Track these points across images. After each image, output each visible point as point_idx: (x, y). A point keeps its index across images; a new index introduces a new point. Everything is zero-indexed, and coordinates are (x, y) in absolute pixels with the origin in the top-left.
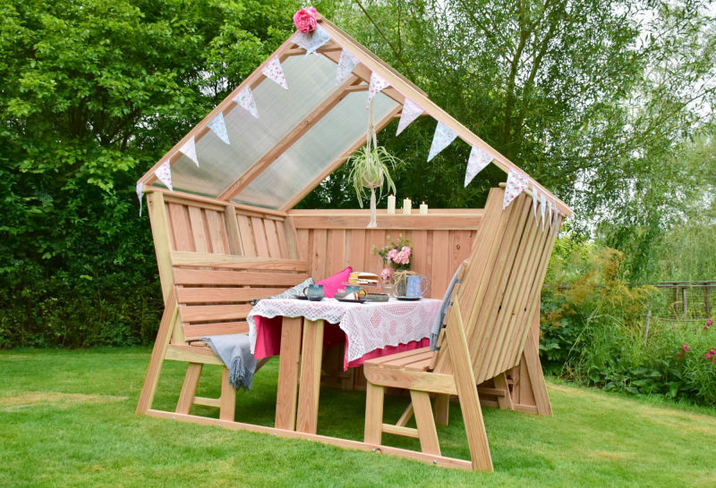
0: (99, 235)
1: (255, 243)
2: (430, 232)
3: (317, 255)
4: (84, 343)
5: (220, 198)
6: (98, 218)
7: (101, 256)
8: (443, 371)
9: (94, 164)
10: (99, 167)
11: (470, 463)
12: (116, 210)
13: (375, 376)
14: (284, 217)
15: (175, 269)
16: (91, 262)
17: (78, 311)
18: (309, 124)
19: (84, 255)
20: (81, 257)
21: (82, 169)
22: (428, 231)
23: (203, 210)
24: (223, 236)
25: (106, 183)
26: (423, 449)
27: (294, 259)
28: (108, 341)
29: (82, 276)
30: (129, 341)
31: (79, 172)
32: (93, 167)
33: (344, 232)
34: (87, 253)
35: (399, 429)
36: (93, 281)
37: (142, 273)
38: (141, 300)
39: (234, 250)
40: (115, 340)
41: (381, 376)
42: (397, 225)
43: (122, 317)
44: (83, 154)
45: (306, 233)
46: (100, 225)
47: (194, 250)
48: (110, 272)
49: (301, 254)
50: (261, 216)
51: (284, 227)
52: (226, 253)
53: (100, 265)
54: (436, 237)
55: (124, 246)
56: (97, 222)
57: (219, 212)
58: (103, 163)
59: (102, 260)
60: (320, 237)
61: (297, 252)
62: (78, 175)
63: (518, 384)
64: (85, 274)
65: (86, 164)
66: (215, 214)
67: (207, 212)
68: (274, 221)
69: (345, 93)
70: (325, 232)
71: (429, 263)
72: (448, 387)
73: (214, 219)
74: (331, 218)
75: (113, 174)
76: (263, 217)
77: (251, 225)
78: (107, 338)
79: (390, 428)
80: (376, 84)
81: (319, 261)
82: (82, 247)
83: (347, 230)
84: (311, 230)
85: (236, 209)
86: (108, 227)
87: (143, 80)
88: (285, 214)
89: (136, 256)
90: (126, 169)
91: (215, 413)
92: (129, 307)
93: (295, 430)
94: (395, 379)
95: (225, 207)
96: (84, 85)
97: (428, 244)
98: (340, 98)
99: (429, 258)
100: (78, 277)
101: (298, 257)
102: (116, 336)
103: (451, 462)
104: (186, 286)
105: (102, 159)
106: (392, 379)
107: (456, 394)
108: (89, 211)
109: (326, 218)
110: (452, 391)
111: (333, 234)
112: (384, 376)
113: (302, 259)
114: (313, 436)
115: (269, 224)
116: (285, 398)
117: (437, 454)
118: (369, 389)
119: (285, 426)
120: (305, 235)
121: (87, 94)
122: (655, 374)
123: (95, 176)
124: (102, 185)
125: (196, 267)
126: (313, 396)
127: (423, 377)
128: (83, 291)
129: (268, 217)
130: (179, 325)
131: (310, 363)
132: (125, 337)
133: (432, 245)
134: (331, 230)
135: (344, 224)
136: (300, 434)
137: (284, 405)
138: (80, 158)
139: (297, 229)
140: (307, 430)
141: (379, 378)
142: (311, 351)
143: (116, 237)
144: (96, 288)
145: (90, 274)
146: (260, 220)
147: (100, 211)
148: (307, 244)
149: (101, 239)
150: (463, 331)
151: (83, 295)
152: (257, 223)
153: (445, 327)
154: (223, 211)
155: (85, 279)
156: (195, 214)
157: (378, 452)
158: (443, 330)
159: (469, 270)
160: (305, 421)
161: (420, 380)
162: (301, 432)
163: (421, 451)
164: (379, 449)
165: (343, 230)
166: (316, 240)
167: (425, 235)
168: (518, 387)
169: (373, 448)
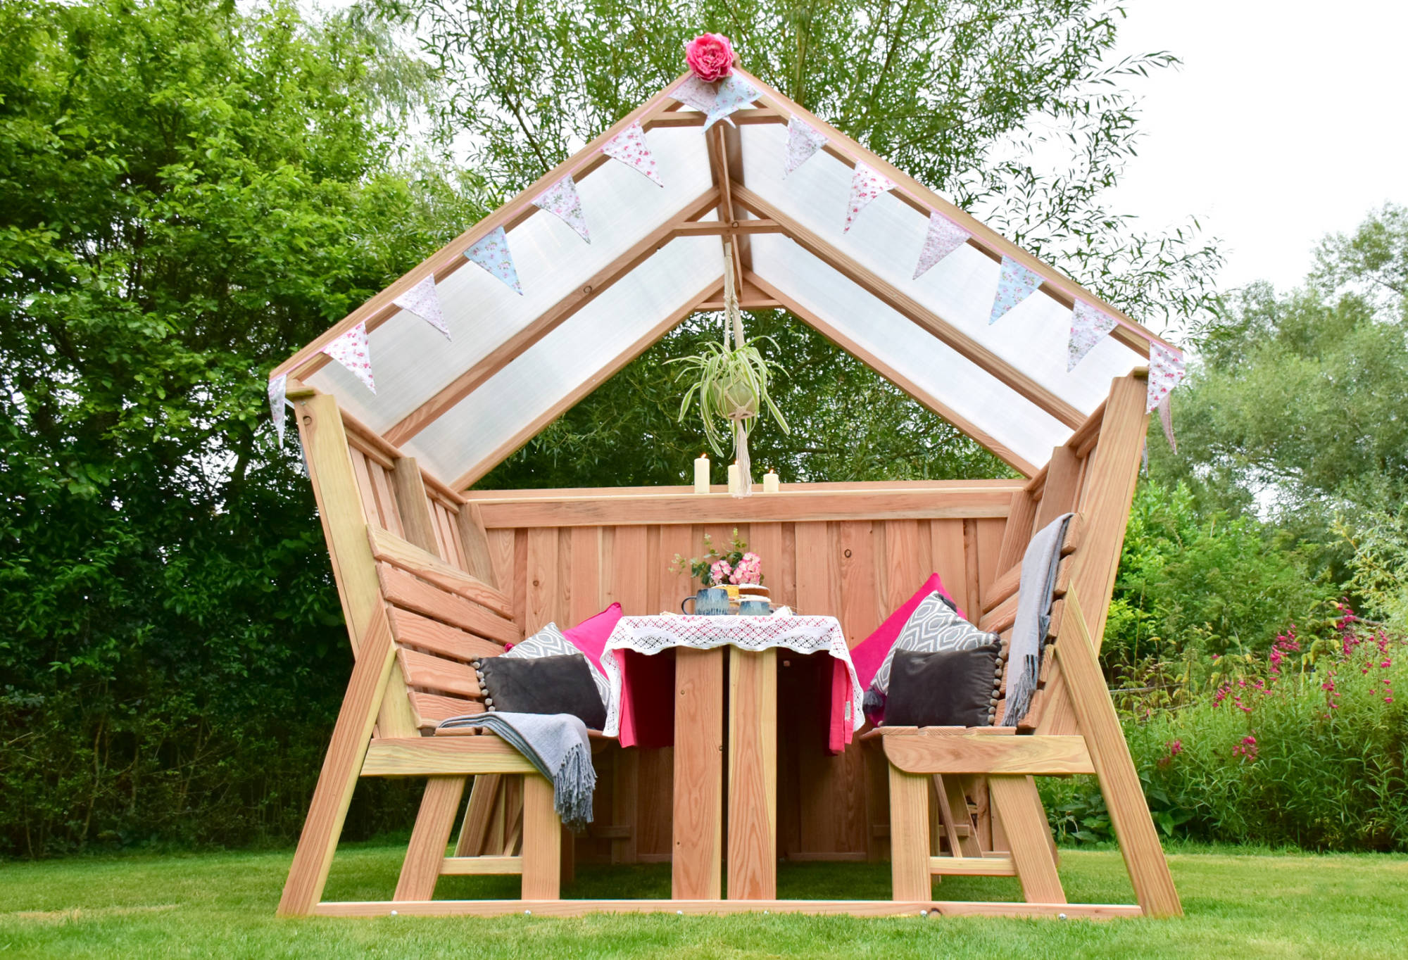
2: (789, 527)
3: (536, 583)
8: (1055, 729)
11: (1138, 907)
13: (913, 755)
14: (460, 504)
15: (378, 563)
18: (592, 291)
22: (784, 524)
26: (1028, 895)
33: (600, 532)
35: (960, 863)
41: (926, 752)
45: (510, 537)
49: (500, 580)
51: (461, 525)
54: (801, 534)
60: (542, 544)
61: (492, 577)
66: (382, 475)
67: (372, 466)
68: (447, 510)
69: (671, 236)
70: (555, 533)
71: (788, 587)
72: (1075, 759)
73: (383, 488)
74: (570, 505)
76: (435, 495)
79: (946, 864)
81: (543, 594)
83: (605, 528)
84: (521, 532)
88: (461, 497)
91: (509, 887)
93: (724, 895)
94: (957, 755)
97: (784, 548)
98: (659, 245)
99: (787, 578)
103: (1097, 911)
106: (951, 757)
107: (1097, 770)
110: (1082, 765)
111: (574, 539)
112: (932, 754)
113: (502, 592)
114: (770, 904)
115: (443, 518)
116: (694, 828)
117: (1060, 901)
118: (896, 785)
119: (697, 891)
120: (506, 540)
126: (763, 815)
127: (1018, 746)
129: (441, 497)
130: (399, 695)
131: (752, 743)
133: (794, 552)
134: (568, 528)
135: (602, 516)
137: (694, 845)
139: (487, 530)
140: (755, 893)
141: (921, 758)
142: (753, 717)
148: (511, 560)
150: (1092, 644)
153: (1051, 640)
154: (392, 471)
157: (935, 913)
158: (1049, 648)
159: (1088, 528)
160: (749, 873)
161: (1014, 752)
162: (741, 898)
163: (1025, 901)
164: (935, 909)
165: (595, 527)
166: (534, 551)
167: (777, 533)
168: (985, 819)
169: (924, 907)
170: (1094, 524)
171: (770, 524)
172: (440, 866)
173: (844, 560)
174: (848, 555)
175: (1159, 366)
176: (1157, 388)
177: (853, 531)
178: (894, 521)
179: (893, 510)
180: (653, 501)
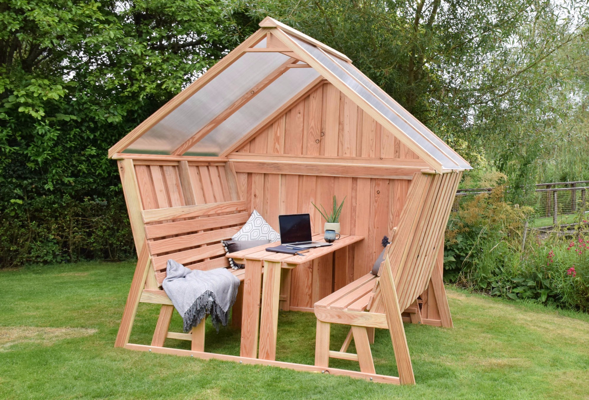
0: (29, 160)
1: (203, 189)
2: (355, 179)
3: (255, 196)
4: (15, 263)
5: (173, 153)
6: (28, 145)
7: (30, 181)
8: (377, 311)
9: (23, 92)
10: (29, 95)
11: (398, 378)
12: (46, 138)
13: (324, 315)
14: (225, 162)
15: (146, 226)
16: (20, 186)
17: (9, 233)
18: (253, 93)
19: (14, 180)
20: (11, 182)
21: (11, 99)
22: (353, 178)
23: (161, 166)
24: (178, 186)
25: (37, 111)
26: (361, 369)
27: (235, 201)
28: (39, 260)
29: (12, 201)
30: (59, 259)
31: (9, 102)
32: (23, 96)
33: (280, 177)
34: (17, 178)
35: (342, 354)
36: (23, 205)
37: (70, 194)
38: (70, 221)
39: (188, 201)
40: (45, 258)
41: (328, 315)
42: (326, 172)
43: (53, 237)
44: (12, 83)
45: (246, 176)
46: (30, 151)
47: (158, 207)
48: (40, 195)
49: (241, 195)
50: (207, 164)
51: (225, 171)
52: (182, 205)
53: (29, 188)
54: (360, 183)
55: (54, 171)
56: (27, 149)
57: (174, 166)
58: (33, 92)
59: (31, 184)
60: (258, 180)
61: (237, 193)
62: (7, 106)
63: (427, 302)
64: (15, 198)
65: (15, 93)
66: (171, 169)
67: (165, 168)
68: (217, 167)
69: (287, 69)
70: (263, 176)
71: (354, 204)
72: (381, 323)
73: (171, 174)
74: (268, 164)
75: (43, 102)
76: (208, 164)
77: (199, 173)
78: (38, 257)
79: (335, 354)
81: (258, 200)
82: (11, 173)
83: (282, 175)
84: (250, 174)
85: (189, 162)
86: (38, 154)
87: (70, 11)
88: (225, 160)
89: (66, 180)
90: (57, 98)
91: (186, 345)
92: (59, 227)
93: (257, 358)
94: (339, 317)
95: (178, 162)
96: (14, 20)
97: (352, 189)
98: (282, 73)
99: (354, 200)
100: (8, 201)
101: (238, 198)
102: (46, 255)
103: (383, 378)
104: (156, 239)
105: (32, 88)
106: (337, 317)
107: (388, 328)
108: (19, 139)
109: (263, 164)
110: (385, 326)
111: (270, 179)
112: (331, 315)
113: (242, 200)
114: (272, 362)
115: (213, 170)
116: (248, 332)
117: (373, 372)
118: (318, 325)
119: (249, 354)
120: (244, 178)
121: (18, 27)
123: (26, 105)
124: (34, 114)
125: (160, 222)
126: (272, 331)
127: (362, 316)
128: (13, 214)
129: (212, 164)
130: (152, 274)
131: (269, 305)
132: (55, 256)
133: (356, 190)
134: (268, 174)
135: (280, 170)
136: (263, 361)
137: (248, 338)
138: (8, 87)
139: (237, 172)
140: (268, 357)
141: (327, 317)
142: (270, 296)
143: (45, 162)
144: (25, 210)
145: (20, 198)
146: (206, 168)
147: (29, 139)
148: (246, 185)
149: (30, 165)
150: (393, 281)
151: (13, 217)
152: (204, 170)
154: (177, 166)
155: (15, 203)
156: (156, 172)
157: (327, 373)
160: (266, 350)
161: (360, 318)
162: (263, 359)
163: (360, 371)
164: (327, 371)
165: (278, 174)
166: (255, 182)
167: (350, 181)
168: (426, 305)
169: (323, 369)
170: (399, 233)
171: (348, 178)
172: (167, 334)
173: (377, 195)
174: (378, 193)
177: (381, 183)
178: (398, 180)
179: (397, 175)
180: (300, 165)
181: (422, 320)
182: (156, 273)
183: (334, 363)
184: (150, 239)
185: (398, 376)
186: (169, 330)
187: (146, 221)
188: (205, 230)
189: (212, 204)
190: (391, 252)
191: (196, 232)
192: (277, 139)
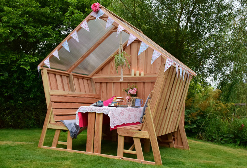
0: (25, 87)
1: (80, 88)
2: (144, 83)
3: (103, 92)
4: (19, 127)
5: (67, 71)
6: (24, 81)
8: (144, 130)
9: (23, 60)
11: (154, 162)
12: (31, 77)
14: (91, 78)
15: (51, 96)
16: (22, 97)
17: (17, 115)
18: (98, 44)
19: (19, 94)
20: (18, 95)
21: (18, 62)
23: (61, 76)
24: (68, 85)
25: (27, 67)
26: (138, 158)
27: (94, 93)
28: (28, 126)
29: (18, 102)
30: (36, 126)
31: (17, 63)
32: (22, 61)
33: (113, 83)
34: (20, 93)
35: (129, 151)
36: (22, 104)
37: (40, 100)
38: (40, 111)
39: (72, 90)
40: (31, 125)
42: (132, 80)
43: (33, 117)
45: (99, 84)
46: (25, 83)
47: (58, 89)
48: (29, 100)
49: (97, 92)
50: (82, 78)
51: (91, 82)
52: (69, 91)
53: (25, 97)
54: (146, 84)
55: (34, 91)
56: (24, 82)
57: (67, 76)
58: (26, 60)
59: (26, 96)
60: (104, 85)
61: (96, 91)
62: (17, 65)
63: (177, 138)
64: (19, 101)
65: (20, 60)
66: (65, 77)
67: (62, 76)
68: (87, 80)
69: (112, 32)
70: (106, 83)
71: (144, 94)
72: (146, 136)
73: (65, 79)
74: (108, 78)
75: (29, 64)
76: (83, 78)
77: (78, 81)
79: (126, 151)
80: (120, 29)
81: (104, 94)
82: (18, 91)
83: (114, 83)
84: (101, 83)
85: (73, 75)
86: (28, 84)
87: (40, 29)
88: (91, 77)
89: (38, 94)
90: (34, 61)
91: (65, 147)
92: (36, 113)
93: (93, 152)
94: (128, 133)
95: (69, 74)
96: (19, 31)
97: (143, 87)
98: (110, 34)
99: (144, 92)
100: (17, 102)
101: (96, 93)
102: (31, 124)
103: (147, 162)
104: (55, 102)
105: (25, 58)
106: (126, 133)
108: (21, 78)
109: (106, 78)
110: (148, 137)
111: (109, 84)
112: (124, 133)
113: (97, 93)
114: (99, 154)
115: (85, 81)
116: (89, 141)
117: (143, 160)
118: (119, 137)
119: (90, 151)
120: (98, 85)
121: (20, 34)
122: (232, 136)
123: (23, 64)
124: (26, 68)
125: (59, 96)
126: (99, 140)
127: (137, 133)
128: (19, 107)
129: (85, 78)
130: (52, 116)
131: (98, 128)
132: (34, 125)
133: (145, 88)
134: (108, 82)
135: (113, 80)
136: (95, 154)
138: (18, 58)
139: (96, 83)
140: (97, 152)
141: (122, 133)
143: (31, 87)
144: (24, 106)
145: (21, 101)
146: (82, 80)
147: (25, 78)
148: (99, 88)
149: (25, 88)
150: (151, 116)
151: (19, 109)
152: (81, 80)
153: (145, 114)
154: (68, 76)
155: (20, 103)
156: (58, 77)
157: (122, 159)
158: (144, 116)
159: (153, 94)
160: (97, 149)
164: (122, 158)
167: (142, 84)
169: (120, 158)
170: (154, 93)
171: (141, 82)
172: (58, 142)
175: (168, 63)
176: (167, 67)
181: (175, 146)
182: (54, 116)
183: (126, 155)
184: (52, 102)
185: (154, 161)
186: (59, 140)
187: (51, 94)
188: (79, 103)
189: (83, 93)
190: (150, 103)
191: (75, 103)
192: (112, 68)
